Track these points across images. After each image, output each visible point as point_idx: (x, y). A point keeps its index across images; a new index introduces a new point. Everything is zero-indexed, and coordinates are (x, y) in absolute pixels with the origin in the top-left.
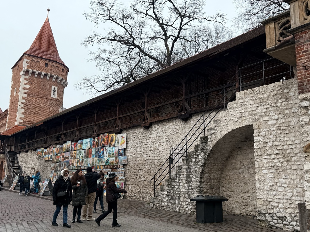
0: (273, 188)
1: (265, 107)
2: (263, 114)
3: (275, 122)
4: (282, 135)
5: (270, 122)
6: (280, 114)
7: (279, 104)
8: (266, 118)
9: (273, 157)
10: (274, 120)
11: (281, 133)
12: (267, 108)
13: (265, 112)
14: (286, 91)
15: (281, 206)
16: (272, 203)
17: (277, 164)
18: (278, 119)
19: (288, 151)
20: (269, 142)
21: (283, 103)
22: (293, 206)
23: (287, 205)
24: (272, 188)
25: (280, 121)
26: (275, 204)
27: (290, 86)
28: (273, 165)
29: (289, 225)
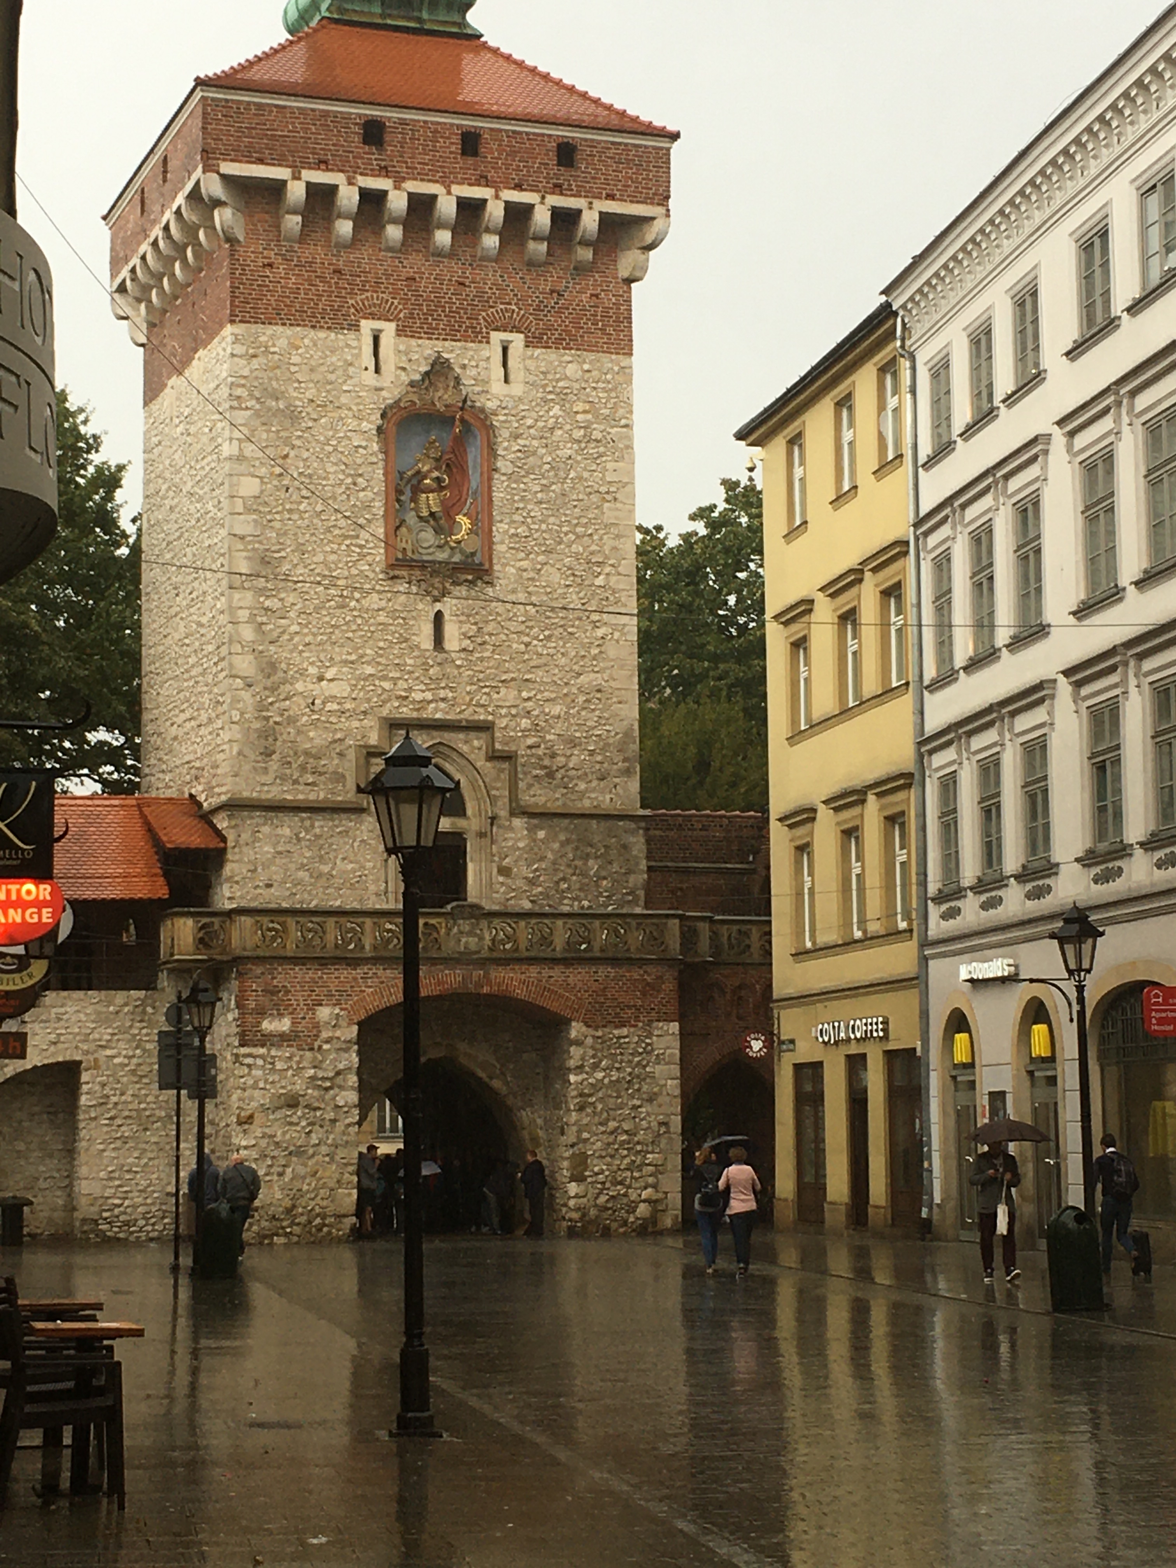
0: (116, 1175)
1: (110, 1031)
2: (103, 1043)
3: (126, 1061)
4: (138, 1086)
5: (117, 1061)
6: (137, 1048)
7: (136, 1032)
8: (109, 1052)
9: (119, 1121)
10: (125, 1057)
11: (136, 1083)
12: (115, 1034)
13: (109, 1041)
14: (149, 1010)
15: (127, 1203)
16: (111, 1201)
17: (126, 1134)
18: (134, 1056)
19: (147, 1113)
20: (114, 1095)
21: (144, 1031)
22: (149, 1201)
23: (140, 1200)
24: (112, 1175)
25: (135, 1061)
26: (117, 1201)
27: (158, 1004)
28: (119, 1135)
29: (140, 1231)
